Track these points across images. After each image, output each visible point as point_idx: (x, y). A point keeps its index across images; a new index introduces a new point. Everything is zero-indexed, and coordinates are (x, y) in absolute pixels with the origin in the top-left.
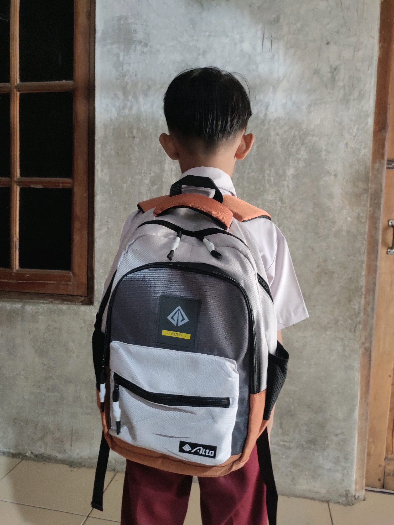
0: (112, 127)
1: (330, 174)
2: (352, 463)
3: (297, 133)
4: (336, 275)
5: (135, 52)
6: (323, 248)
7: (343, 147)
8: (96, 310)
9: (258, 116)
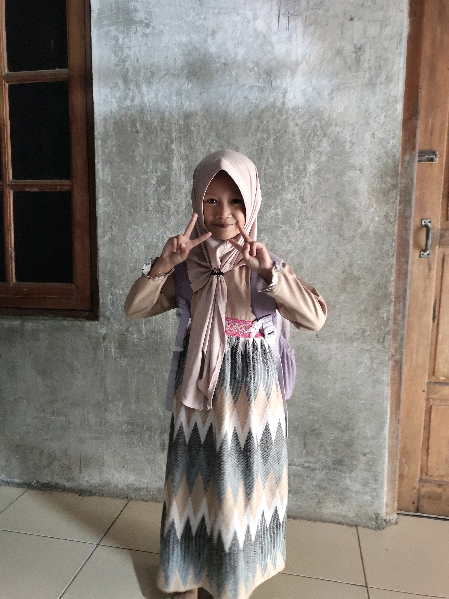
0: (112, 121)
2: (382, 484)
3: (318, 123)
4: (362, 281)
5: (135, 34)
6: (348, 251)
7: (369, 137)
8: (102, 326)
9: (275, 104)
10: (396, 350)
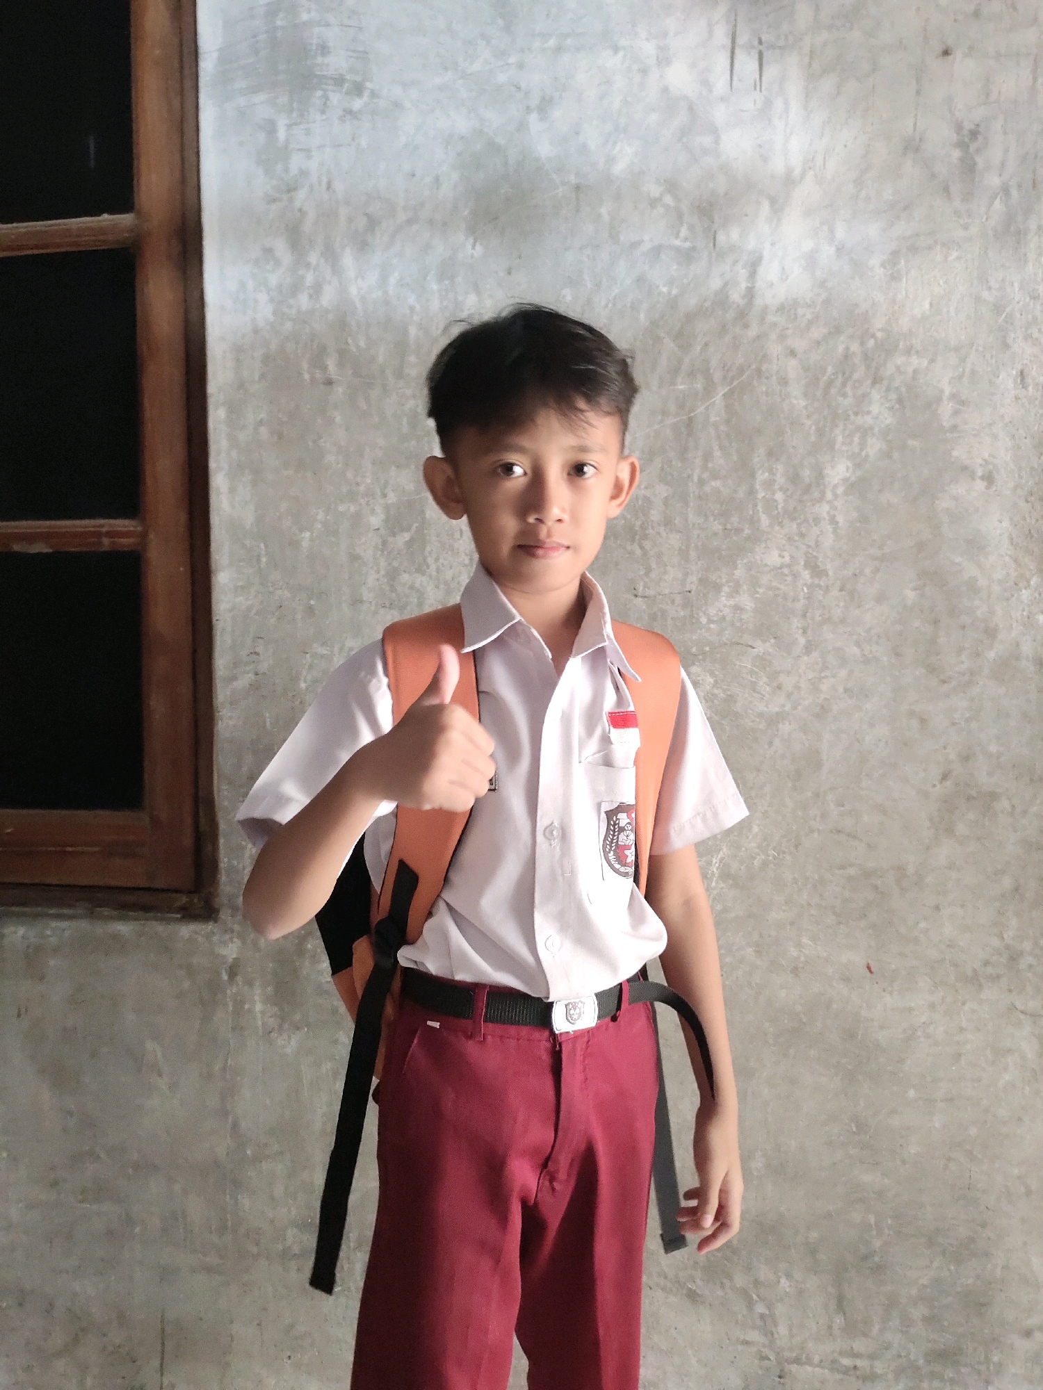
0: (259, 353)
1: (972, 476)
3: (855, 347)
4: (1005, 804)
5: (323, 112)
6: (957, 716)
7: (1010, 384)
8: (227, 937)
9: (727, 297)
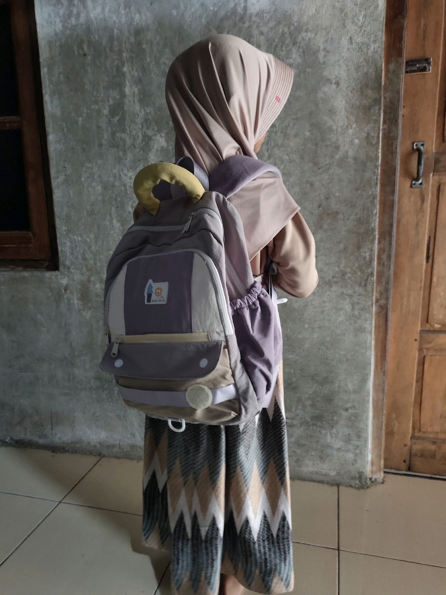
0: (58, 44)
1: (331, 83)
2: (366, 441)
7: (346, 43)
8: (63, 276)
9: (236, 10)
10: (381, 294)
